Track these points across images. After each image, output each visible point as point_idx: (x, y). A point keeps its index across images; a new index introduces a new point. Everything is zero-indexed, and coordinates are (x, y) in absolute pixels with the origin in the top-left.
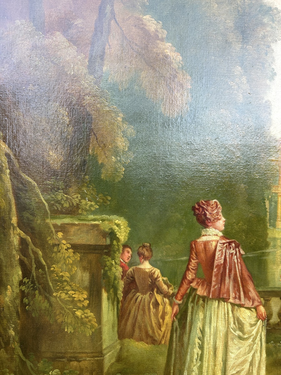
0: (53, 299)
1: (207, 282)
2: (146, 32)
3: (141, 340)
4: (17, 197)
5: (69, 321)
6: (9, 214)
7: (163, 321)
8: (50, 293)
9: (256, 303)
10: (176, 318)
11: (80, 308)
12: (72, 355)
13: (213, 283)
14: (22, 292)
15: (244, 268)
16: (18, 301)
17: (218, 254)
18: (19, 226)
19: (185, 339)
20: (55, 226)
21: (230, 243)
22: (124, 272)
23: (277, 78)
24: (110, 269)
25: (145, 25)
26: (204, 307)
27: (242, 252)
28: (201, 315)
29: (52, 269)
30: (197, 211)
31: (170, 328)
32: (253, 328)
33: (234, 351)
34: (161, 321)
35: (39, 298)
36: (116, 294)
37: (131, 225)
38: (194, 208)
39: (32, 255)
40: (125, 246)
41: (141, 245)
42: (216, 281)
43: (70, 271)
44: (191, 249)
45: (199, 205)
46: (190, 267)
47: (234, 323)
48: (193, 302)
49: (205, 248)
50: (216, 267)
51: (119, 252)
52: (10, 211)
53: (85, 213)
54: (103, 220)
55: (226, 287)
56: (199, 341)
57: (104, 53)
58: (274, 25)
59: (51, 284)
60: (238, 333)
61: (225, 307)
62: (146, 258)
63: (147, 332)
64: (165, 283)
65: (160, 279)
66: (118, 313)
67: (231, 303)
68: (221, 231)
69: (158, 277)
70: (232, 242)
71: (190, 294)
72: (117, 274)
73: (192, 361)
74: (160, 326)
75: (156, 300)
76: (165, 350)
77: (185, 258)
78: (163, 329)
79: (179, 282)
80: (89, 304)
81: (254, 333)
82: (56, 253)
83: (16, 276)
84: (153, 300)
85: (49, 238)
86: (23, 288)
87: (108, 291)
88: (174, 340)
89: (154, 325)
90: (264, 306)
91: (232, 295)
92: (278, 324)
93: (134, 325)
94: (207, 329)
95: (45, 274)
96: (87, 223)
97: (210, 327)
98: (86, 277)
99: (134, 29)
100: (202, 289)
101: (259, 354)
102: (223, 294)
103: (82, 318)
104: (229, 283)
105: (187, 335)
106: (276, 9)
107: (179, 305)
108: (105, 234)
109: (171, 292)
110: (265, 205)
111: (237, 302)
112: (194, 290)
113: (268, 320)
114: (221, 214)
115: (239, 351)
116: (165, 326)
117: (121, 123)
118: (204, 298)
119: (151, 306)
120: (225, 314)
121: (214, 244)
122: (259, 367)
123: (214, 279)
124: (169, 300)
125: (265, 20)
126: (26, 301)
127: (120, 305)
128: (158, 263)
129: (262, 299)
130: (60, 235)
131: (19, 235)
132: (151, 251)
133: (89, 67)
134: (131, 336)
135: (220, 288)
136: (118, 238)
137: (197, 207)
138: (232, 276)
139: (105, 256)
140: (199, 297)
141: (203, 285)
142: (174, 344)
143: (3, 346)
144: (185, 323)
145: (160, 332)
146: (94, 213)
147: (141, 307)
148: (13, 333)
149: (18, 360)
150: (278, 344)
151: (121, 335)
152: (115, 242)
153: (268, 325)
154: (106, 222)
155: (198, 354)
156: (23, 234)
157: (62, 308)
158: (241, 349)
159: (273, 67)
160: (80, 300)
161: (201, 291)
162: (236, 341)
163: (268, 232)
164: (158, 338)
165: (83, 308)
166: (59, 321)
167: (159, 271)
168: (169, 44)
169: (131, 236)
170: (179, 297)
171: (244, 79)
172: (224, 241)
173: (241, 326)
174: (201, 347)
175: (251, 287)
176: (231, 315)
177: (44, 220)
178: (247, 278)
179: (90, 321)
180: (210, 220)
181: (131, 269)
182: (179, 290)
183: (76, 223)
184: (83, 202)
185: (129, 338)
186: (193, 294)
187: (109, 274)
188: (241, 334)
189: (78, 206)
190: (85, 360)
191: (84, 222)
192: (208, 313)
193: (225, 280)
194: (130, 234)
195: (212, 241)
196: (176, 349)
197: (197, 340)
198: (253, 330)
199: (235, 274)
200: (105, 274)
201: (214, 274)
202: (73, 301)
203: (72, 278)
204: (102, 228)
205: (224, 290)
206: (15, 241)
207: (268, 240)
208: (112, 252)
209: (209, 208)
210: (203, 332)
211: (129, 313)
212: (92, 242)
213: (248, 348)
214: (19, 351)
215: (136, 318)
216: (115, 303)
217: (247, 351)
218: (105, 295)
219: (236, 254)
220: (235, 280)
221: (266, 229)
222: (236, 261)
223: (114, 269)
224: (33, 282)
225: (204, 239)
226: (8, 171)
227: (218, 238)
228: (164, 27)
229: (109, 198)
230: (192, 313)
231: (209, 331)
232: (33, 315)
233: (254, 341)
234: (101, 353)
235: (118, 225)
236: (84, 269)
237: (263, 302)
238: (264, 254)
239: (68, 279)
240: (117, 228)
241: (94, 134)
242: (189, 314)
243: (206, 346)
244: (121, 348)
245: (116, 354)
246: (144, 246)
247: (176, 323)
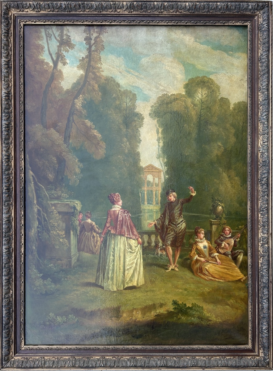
0: (50, 234)
1: (116, 228)
2: (87, 127)
3: (87, 252)
4: (37, 193)
5: (57, 243)
6: (33, 199)
7: (97, 244)
8: (49, 231)
9: (137, 237)
10: (102, 243)
11: (62, 238)
12: (58, 258)
13: (118, 228)
14: (38, 231)
15: (131, 222)
16: (37, 235)
17: (119, 216)
18: (37, 204)
19: (107, 253)
20: (51, 204)
21: (124, 211)
22: (80, 223)
23: (141, 142)
24: (74, 222)
25: (86, 124)
26: (114, 239)
27: (130, 215)
28: (113, 242)
29: (50, 222)
30: (110, 198)
31: (100, 247)
32: (136, 248)
33: (128, 258)
34: (96, 244)
35: (45, 233)
36: (76, 232)
37: (82, 203)
38: (109, 197)
39: (42, 215)
40: (80, 212)
41: (87, 212)
42: (119, 227)
43: (57, 222)
44: (108, 214)
45: (111, 195)
46: (108, 221)
47: (128, 246)
48: (109, 236)
49: (114, 213)
50: (119, 221)
51: (78, 215)
52: (34, 198)
53: (63, 199)
54: (71, 202)
55: (124, 230)
56: (113, 253)
57: (70, 135)
58: (140, 121)
59: (50, 228)
60: (130, 250)
61: (123, 239)
62: (89, 218)
63: (90, 249)
64: (97, 228)
65: (95, 226)
66: (77, 240)
67: (126, 237)
68: (121, 206)
69: (94, 225)
70: (125, 211)
71: (108, 233)
72: (77, 224)
73: (109, 262)
74: (95, 247)
75: (93, 235)
76: (98, 257)
77: (105, 217)
78: (97, 248)
79: (103, 227)
80: (65, 236)
81: (137, 250)
82: (52, 215)
83: (36, 224)
84: (92, 235)
85: (49, 209)
86: (39, 229)
87: (73, 231)
88: (102, 253)
89: (93, 246)
90: (141, 239)
91: (126, 233)
92: (147, 246)
93: (84, 246)
94: (116, 248)
95: (48, 223)
96: (64, 203)
97: (117, 247)
98: (64, 225)
99: (82, 126)
100: (113, 231)
101: (139, 260)
102: (122, 233)
103: (62, 242)
104: (125, 228)
105: (107, 250)
106: (140, 114)
107: (103, 237)
108: (71, 208)
109: (100, 232)
110: (139, 195)
111: (129, 236)
112: (110, 231)
113: (143, 245)
114: (120, 199)
115: (130, 258)
116: (97, 246)
117: (77, 163)
118: (114, 235)
119: (91, 238)
120: (123, 242)
121: (118, 211)
122: (140, 266)
123: (118, 226)
124: (99, 235)
125: (136, 119)
126: (40, 234)
127: (78, 237)
128: (94, 219)
129: (140, 235)
130: (53, 208)
131: (37, 207)
132: (91, 214)
133: (64, 141)
134: (83, 250)
135: (121, 230)
136: (77, 209)
137: (110, 196)
138: (126, 225)
139: (72, 217)
140: (112, 234)
141: (113, 229)
142: (102, 254)
143: (31, 253)
144: (106, 245)
145: (95, 249)
146: (67, 199)
147: (87, 238)
148: (35, 248)
149: (36, 259)
150: (148, 256)
151: (79, 250)
152: (76, 211)
153: (143, 247)
154: (72, 203)
155: (112, 259)
156: (39, 207)
157: (54, 238)
158: (131, 257)
159: (140, 138)
160: (61, 235)
161: (112, 232)
162: (129, 254)
163: (141, 206)
164: (94, 251)
165: (63, 238)
166: (53, 243)
167: (94, 223)
168: (96, 131)
169: (82, 208)
170: (103, 234)
171: (128, 143)
172: (122, 210)
173: (131, 247)
174: (114, 256)
175: (135, 230)
176: (126, 242)
177: (47, 202)
178: (133, 226)
179: (66, 244)
180: (116, 201)
181: (82, 222)
182: (103, 231)
183: (60, 203)
184: (62, 194)
185: (82, 251)
186: (109, 233)
187: (73, 224)
188: (131, 251)
189: (60, 196)
190: (64, 260)
191: (63, 203)
192: (116, 241)
193: (123, 227)
194: (82, 207)
195: (117, 210)
196: (102, 256)
197: (112, 253)
198: (136, 249)
199: (128, 224)
200: (72, 224)
201: (118, 224)
202: (59, 235)
203: (58, 225)
204: (70, 205)
205: (123, 231)
206: (36, 210)
207: (141, 210)
208: (75, 215)
209: (115, 197)
210: (114, 249)
211: (82, 240)
212: (66, 211)
213: (134, 257)
214: (37, 255)
215: (85, 243)
216: (76, 236)
217: (134, 258)
218: (72, 233)
219: (127, 216)
220: (127, 227)
221: (140, 205)
222: (127, 219)
223: (75, 222)
224: (42, 227)
225: (113, 209)
226: (33, 182)
227: (119, 209)
228: (94, 124)
229: (73, 193)
230: (109, 241)
231: (117, 249)
232: (43, 240)
233: (137, 253)
234: (70, 258)
235: (77, 204)
236: (63, 222)
237: (140, 236)
238: (139, 216)
239: (57, 226)
240: (76, 205)
241: (67, 167)
242: (108, 241)
243: (115, 256)
244: (79, 256)
245: (77, 258)
246: (88, 213)
247: (102, 245)
